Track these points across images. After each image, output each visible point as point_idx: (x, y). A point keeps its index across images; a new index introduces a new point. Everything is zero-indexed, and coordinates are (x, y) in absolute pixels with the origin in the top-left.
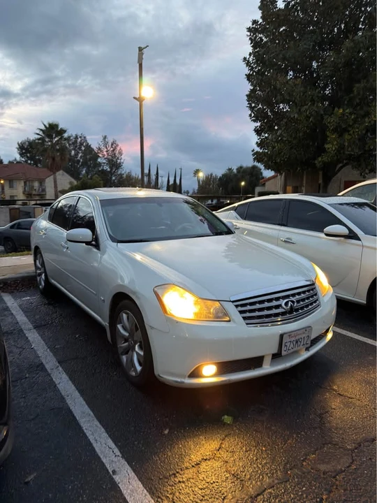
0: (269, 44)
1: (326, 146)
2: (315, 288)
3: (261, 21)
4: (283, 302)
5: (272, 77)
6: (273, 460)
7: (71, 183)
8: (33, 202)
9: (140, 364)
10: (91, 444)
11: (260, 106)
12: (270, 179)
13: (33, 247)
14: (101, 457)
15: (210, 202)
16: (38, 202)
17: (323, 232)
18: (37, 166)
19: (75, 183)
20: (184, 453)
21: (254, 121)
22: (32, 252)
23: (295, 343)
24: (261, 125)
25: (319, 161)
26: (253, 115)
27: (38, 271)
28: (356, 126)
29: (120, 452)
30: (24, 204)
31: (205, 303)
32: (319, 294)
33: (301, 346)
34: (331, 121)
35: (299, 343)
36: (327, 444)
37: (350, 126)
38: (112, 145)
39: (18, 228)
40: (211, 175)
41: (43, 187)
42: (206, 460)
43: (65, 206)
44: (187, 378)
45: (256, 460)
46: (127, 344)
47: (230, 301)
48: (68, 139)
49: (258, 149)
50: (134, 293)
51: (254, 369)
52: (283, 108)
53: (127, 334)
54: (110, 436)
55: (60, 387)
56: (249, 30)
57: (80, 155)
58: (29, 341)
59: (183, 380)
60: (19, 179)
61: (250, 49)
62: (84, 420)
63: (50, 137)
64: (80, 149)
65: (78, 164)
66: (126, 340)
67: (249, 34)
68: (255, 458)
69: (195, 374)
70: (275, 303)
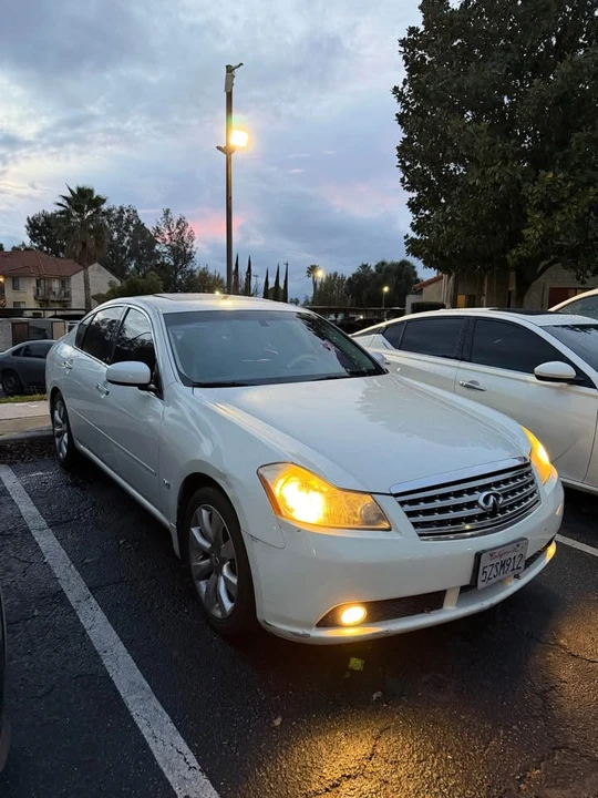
0: (436, 66)
1: (525, 232)
2: (530, 472)
3: (422, 28)
4: (481, 497)
5: (440, 118)
6: (468, 780)
7: (111, 284)
8: (51, 313)
9: (231, 599)
10: (146, 745)
11: (419, 166)
12: (430, 282)
13: (49, 388)
14: (165, 770)
15: (332, 317)
16: (58, 313)
17: (533, 372)
18: (58, 256)
19: (118, 283)
20: (309, 764)
21: (408, 189)
22: (48, 395)
23: (499, 567)
24: (419, 196)
25: (512, 256)
26: (407, 180)
27: (57, 429)
28: (574, 199)
29: (198, 761)
30: (36, 316)
31: (346, 496)
32: (538, 480)
33: (509, 572)
34: (533, 191)
35: (506, 567)
36: (560, 748)
37: (563, 200)
38: (178, 224)
39: (25, 355)
40: (335, 274)
41: (67, 290)
42: (349, 777)
43: (103, 322)
44: (315, 628)
45: (438, 778)
46: (208, 561)
47: (391, 495)
48: (108, 213)
49: (413, 235)
50: (224, 476)
51: (429, 611)
52: (455, 170)
53: (208, 545)
54: (179, 729)
55: (93, 635)
56: (403, 43)
57: (127, 239)
58: (40, 550)
59: (307, 632)
60: (29, 276)
61: (405, 75)
62: (134, 697)
63: (79, 209)
64: (127, 229)
65: (123, 253)
66: (206, 555)
67: (402, 49)
68: (435, 775)
69: (329, 621)
70: (467, 498)
